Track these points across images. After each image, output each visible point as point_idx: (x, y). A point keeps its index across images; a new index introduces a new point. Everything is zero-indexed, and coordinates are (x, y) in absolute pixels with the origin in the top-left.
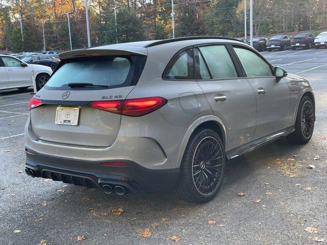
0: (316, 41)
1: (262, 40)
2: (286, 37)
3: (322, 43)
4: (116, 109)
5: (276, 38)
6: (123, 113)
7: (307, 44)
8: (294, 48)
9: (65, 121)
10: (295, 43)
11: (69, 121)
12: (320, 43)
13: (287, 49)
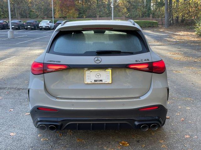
0: (40, 25)
1: (4, 22)
2: (20, 22)
3: (43, 27)
4: (147, 69)
5: (15, 22)
6: (154, 71)
7: (35, 27)
8: (27, 29)
9: (95, 81)
10: (27, 26)
11: (101, 80)
12: (42, 27)
13: (22, 29)
